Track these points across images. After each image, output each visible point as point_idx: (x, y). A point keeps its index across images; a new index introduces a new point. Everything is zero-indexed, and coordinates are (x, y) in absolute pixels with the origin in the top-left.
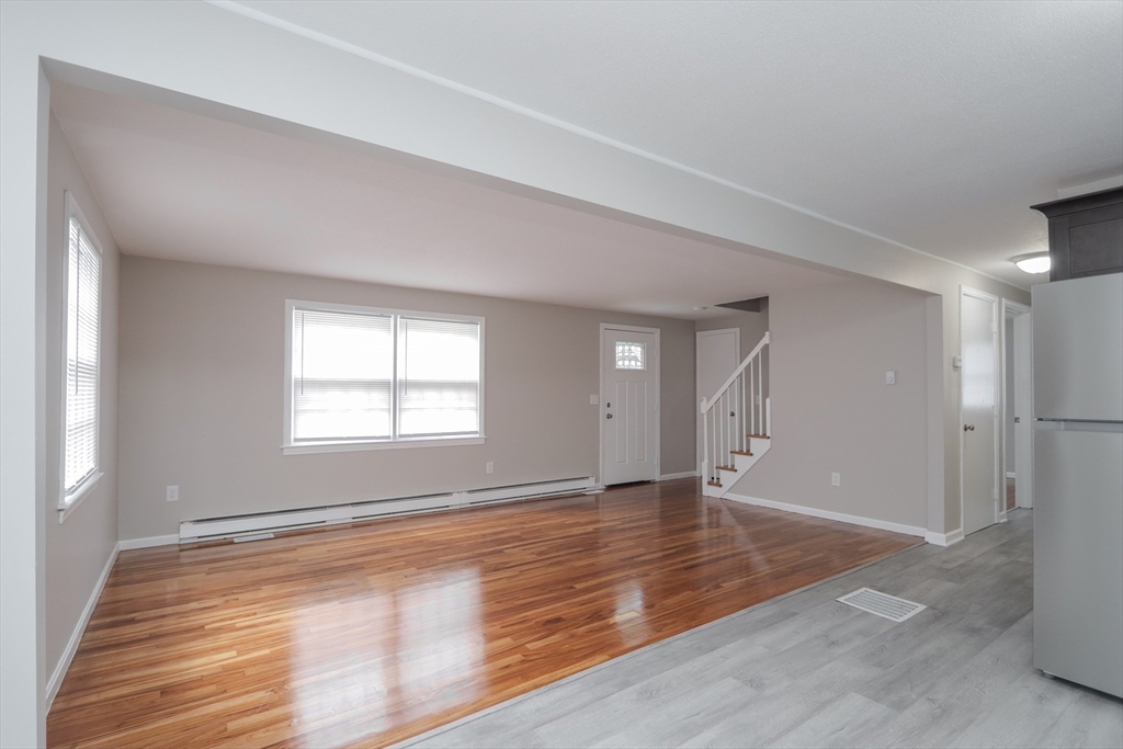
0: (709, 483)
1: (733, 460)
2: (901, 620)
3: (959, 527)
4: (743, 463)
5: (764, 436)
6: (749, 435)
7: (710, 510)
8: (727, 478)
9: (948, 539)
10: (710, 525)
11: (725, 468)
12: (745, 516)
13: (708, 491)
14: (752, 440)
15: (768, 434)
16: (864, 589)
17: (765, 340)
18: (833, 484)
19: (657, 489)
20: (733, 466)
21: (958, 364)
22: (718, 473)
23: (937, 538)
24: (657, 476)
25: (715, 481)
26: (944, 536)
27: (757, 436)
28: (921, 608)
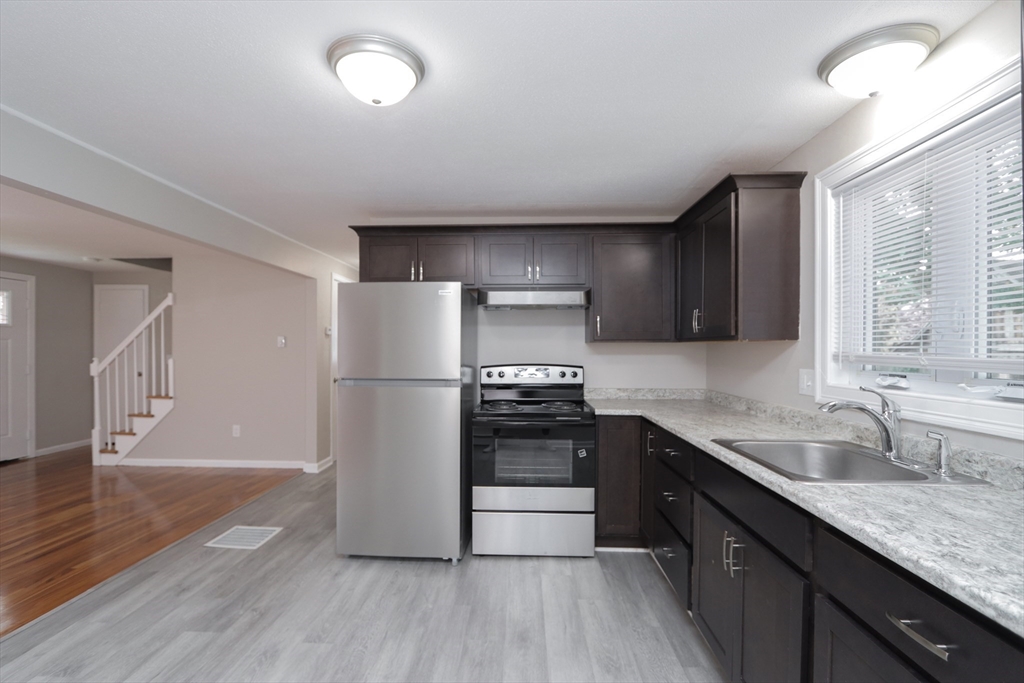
0: (102, 451)
1: (131, 423)
2: (255, 548)
3: (329, 455)
4: (142, 426)
5: (167, 396)
6: (150, 397)
7: (103, 481)
8: (124, 444)
9: (319, 467)
10: (103, 494)
11: (122, 433)
12: (143, 480)
13: (99, 460)
14: (154, 402)
15: (171, 394)
16: (236, 527)
17: (168, 301)
18: (234, 435)
19: (30, 468)
20: (131, 430)
21: (329, 333)
22: (113, 439)
23: (312, 468)
24: (30, 452)
25: (110, 447)
26: (316, 465)
27: (159, 396)
28: (278, 530)
